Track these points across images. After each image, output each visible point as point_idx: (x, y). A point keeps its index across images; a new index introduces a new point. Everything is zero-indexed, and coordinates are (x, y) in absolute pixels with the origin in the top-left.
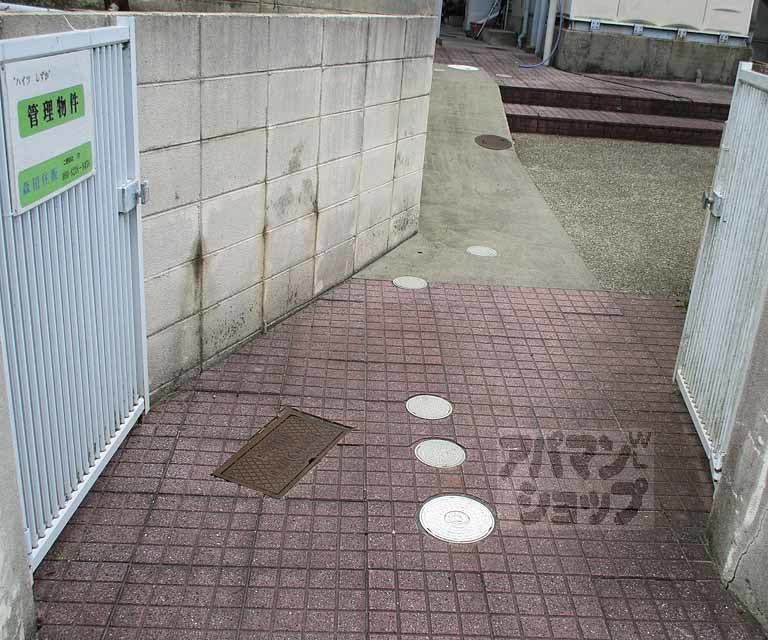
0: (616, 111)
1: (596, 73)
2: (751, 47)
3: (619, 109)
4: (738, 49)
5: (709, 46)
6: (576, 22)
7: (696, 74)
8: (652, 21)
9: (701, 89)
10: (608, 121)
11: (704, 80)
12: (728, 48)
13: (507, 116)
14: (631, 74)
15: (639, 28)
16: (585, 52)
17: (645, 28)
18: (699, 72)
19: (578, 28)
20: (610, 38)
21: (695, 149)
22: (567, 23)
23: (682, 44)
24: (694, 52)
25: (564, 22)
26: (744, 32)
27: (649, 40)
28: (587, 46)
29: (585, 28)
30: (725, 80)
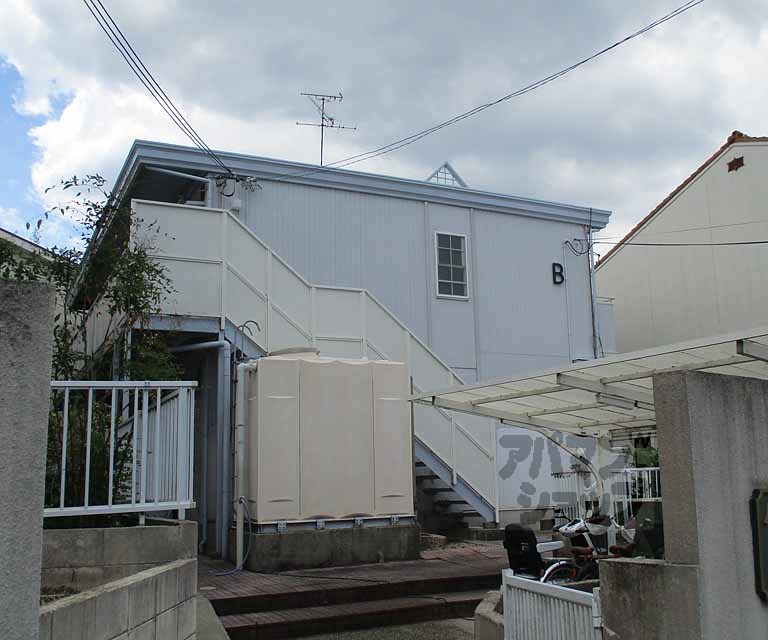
0: (325, 605)
1: (289, 570)
2: (418, 524)
3: (326, 602)
4: (408, 527)
5: (385, 529)
6: (264, 525)
7: (378, 555)
8: (331, 515)
9: (386, 569)
10: (322, 616)
11: (387, 560)
12: (400, 528)
13: (227, 630)
14: (321, 566)
15: (321, 523)
16: (276, 551)
17: (326, 522)
18: (381, 554)
19: (267, 531)
20: (297, 536)
21: (405, 628)
22: (256, 527)
23: (361, 530)
24: (372, 536)
25: (251, 526)
26: (410, 512)
27: (332, 532)
28: (277, 547)
29: (273, 530)
30: (403, 557)
